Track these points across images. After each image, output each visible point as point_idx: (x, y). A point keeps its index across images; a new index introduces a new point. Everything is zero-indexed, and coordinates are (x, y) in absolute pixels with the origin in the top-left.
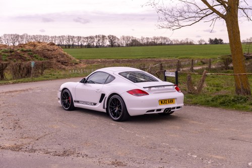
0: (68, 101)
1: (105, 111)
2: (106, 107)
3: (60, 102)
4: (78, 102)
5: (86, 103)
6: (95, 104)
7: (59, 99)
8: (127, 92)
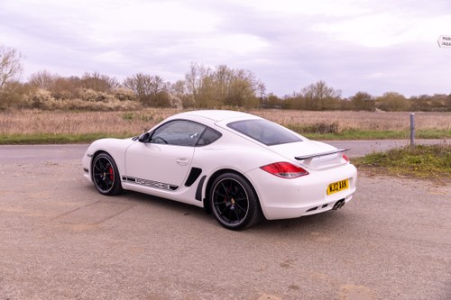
0: (108, 176)
1: (201, 204)
2: (203, 196)
3: (88, 176)
4: (132, 180)
5: (152, 184)
6: (174, 188)
7: (87, 171)
8: (261, 168)
